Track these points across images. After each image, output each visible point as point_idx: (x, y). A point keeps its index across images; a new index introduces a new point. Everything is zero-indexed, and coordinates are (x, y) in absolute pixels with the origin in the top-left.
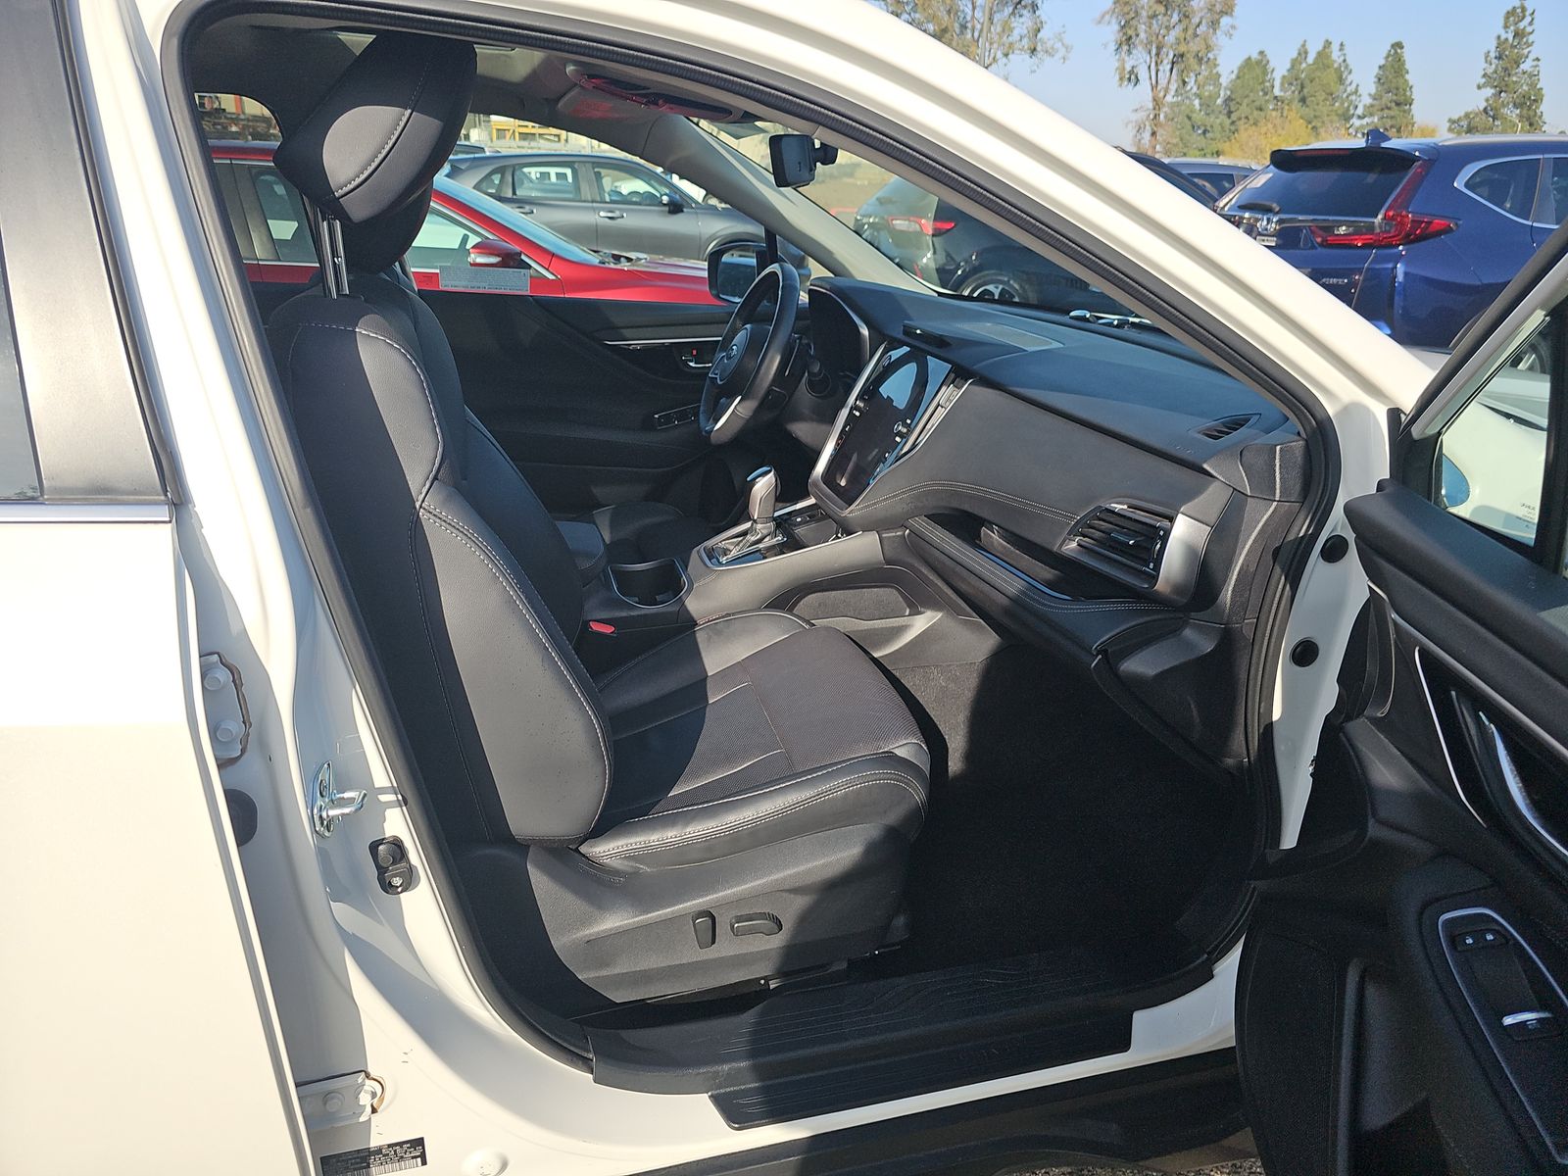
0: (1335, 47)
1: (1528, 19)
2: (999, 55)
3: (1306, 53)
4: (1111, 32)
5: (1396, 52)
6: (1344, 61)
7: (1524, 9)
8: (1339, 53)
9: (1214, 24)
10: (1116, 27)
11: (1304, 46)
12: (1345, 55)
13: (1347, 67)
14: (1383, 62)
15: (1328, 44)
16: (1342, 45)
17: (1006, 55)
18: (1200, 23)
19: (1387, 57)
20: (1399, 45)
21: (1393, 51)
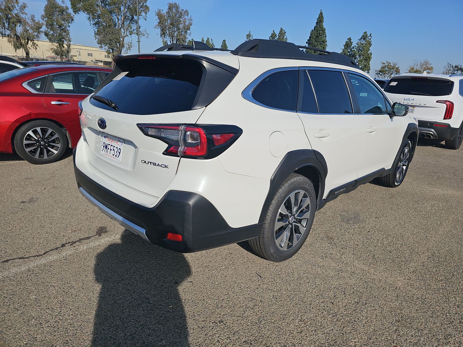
0: (210, 40)
1: (251, 37)
2: (128, 34)
3: (204, 41)
4: (159, 31)
5: (224, 42)
6: (213, 43)
7: (250, 35)
8: (211, 41)
9: (186, 32)
10: (160, 30)
11: (203, 38)
12: (213, 42)
13: (214, 45)
14: (222, 45)
15: (208, 39)
16: (211, 39)
17: (131, 35)
18: (182, 31)
19: (222, 43)
20: (224, 41)
21: (223, 42)
